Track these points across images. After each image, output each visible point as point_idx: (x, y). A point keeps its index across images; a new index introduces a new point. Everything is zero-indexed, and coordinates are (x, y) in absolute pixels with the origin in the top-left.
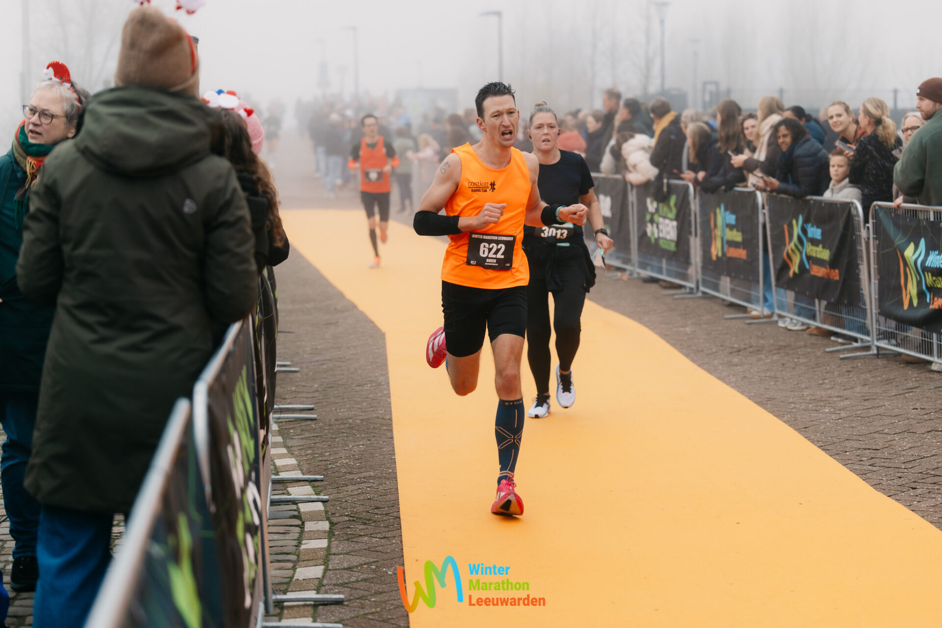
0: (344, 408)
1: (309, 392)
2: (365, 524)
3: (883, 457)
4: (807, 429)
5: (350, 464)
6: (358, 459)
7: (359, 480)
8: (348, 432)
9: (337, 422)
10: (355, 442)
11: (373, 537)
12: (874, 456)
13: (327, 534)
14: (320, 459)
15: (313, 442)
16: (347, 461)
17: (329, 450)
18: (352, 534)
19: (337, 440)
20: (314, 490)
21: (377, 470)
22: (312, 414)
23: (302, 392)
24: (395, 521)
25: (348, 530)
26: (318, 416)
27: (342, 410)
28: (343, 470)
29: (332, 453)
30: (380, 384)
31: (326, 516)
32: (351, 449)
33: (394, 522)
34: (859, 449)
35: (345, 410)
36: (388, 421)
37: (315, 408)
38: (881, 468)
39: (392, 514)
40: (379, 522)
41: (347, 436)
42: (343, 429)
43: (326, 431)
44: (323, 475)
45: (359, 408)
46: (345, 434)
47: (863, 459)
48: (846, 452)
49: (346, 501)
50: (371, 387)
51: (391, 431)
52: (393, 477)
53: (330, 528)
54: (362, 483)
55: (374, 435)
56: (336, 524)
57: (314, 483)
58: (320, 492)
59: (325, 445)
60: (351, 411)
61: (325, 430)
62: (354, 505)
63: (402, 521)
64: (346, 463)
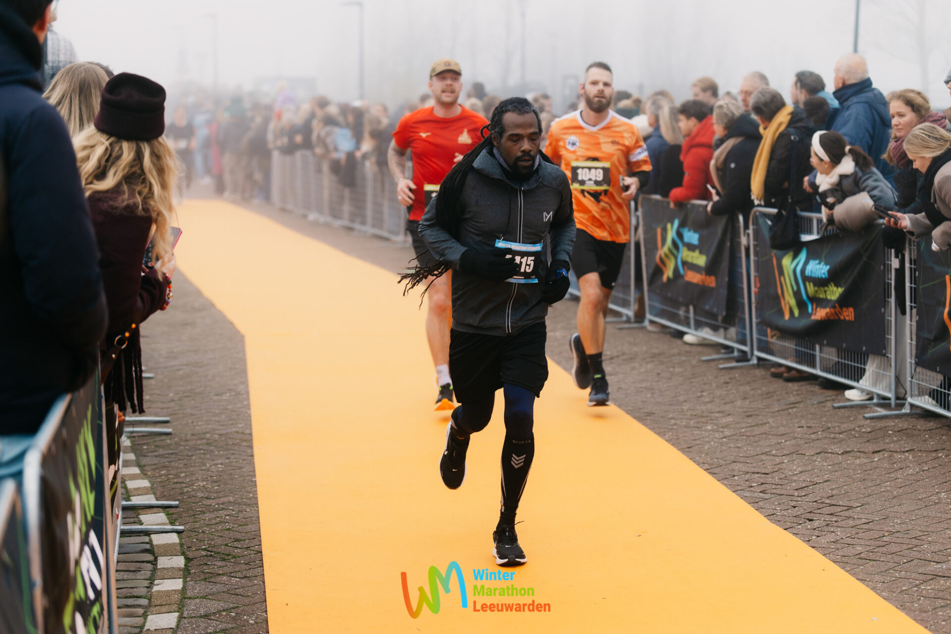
0: (202, 421)
1: (163, 402)
2: (224, 560)
3: (774, 482)
4: (691, 449)
5: (208, 488)
6: (216, 482)
7: (217, 506)
8: (205, 448)
9: (193, 437)
10: (213, 460)
11: (232, 577)
12: (764, 482)
13: (182, 573)
14: (176, 481)
15: (168, 460)
16: (205, 483)
17: (184, 470)
18: (209, 573)
19: (194, 458)
20: (168, 518)
21: (236, 494)
22: (167, 427)
23: (156, 402)
24: (257, 556)
25: (205, 567)
26: (173, 430)
27: (200, 423)
28: (200, 495)
29: (188, 474)
30: (239, 394)
31: (181, 549)
32: (208, 469)
33: (255, 558)
34: (747, 473)
35: (203, 423)
36: (248, 436)
37: (171, 421)
38: (773, 496)
39: (253, 548)
40: (239, 557)
41: (204, 454)
42: (200, 445)
43: (182, 448)
44: (179, 500)
45: (218, 421)
46: (202, 451)
47: (753, 485)
48: (734, 476)
49: (203, 532)
50: (230, 396)
51: (251, 447)
52: (254, 503)
53: (185, 565)
54: (221, 510)
55: (233, 452)
56: (192, 559)
57: (168, 509)
58: (175, 520)
59: (181, 463)
60: (209, 424)
61: (182, 445)
62: (211, 537)
63: (263, 556)
64: (204, 486)
